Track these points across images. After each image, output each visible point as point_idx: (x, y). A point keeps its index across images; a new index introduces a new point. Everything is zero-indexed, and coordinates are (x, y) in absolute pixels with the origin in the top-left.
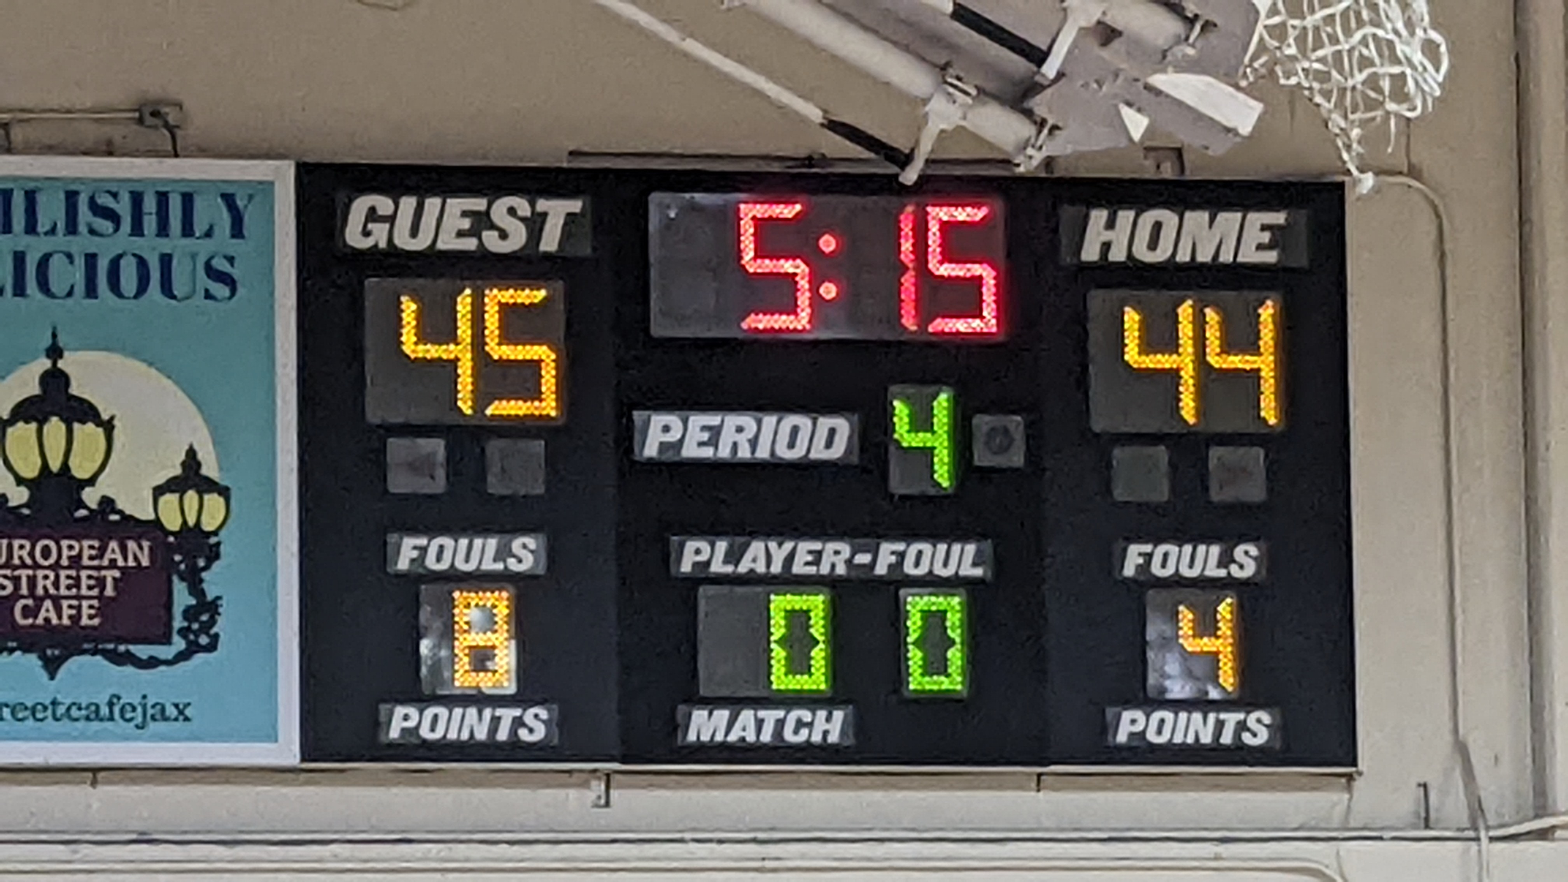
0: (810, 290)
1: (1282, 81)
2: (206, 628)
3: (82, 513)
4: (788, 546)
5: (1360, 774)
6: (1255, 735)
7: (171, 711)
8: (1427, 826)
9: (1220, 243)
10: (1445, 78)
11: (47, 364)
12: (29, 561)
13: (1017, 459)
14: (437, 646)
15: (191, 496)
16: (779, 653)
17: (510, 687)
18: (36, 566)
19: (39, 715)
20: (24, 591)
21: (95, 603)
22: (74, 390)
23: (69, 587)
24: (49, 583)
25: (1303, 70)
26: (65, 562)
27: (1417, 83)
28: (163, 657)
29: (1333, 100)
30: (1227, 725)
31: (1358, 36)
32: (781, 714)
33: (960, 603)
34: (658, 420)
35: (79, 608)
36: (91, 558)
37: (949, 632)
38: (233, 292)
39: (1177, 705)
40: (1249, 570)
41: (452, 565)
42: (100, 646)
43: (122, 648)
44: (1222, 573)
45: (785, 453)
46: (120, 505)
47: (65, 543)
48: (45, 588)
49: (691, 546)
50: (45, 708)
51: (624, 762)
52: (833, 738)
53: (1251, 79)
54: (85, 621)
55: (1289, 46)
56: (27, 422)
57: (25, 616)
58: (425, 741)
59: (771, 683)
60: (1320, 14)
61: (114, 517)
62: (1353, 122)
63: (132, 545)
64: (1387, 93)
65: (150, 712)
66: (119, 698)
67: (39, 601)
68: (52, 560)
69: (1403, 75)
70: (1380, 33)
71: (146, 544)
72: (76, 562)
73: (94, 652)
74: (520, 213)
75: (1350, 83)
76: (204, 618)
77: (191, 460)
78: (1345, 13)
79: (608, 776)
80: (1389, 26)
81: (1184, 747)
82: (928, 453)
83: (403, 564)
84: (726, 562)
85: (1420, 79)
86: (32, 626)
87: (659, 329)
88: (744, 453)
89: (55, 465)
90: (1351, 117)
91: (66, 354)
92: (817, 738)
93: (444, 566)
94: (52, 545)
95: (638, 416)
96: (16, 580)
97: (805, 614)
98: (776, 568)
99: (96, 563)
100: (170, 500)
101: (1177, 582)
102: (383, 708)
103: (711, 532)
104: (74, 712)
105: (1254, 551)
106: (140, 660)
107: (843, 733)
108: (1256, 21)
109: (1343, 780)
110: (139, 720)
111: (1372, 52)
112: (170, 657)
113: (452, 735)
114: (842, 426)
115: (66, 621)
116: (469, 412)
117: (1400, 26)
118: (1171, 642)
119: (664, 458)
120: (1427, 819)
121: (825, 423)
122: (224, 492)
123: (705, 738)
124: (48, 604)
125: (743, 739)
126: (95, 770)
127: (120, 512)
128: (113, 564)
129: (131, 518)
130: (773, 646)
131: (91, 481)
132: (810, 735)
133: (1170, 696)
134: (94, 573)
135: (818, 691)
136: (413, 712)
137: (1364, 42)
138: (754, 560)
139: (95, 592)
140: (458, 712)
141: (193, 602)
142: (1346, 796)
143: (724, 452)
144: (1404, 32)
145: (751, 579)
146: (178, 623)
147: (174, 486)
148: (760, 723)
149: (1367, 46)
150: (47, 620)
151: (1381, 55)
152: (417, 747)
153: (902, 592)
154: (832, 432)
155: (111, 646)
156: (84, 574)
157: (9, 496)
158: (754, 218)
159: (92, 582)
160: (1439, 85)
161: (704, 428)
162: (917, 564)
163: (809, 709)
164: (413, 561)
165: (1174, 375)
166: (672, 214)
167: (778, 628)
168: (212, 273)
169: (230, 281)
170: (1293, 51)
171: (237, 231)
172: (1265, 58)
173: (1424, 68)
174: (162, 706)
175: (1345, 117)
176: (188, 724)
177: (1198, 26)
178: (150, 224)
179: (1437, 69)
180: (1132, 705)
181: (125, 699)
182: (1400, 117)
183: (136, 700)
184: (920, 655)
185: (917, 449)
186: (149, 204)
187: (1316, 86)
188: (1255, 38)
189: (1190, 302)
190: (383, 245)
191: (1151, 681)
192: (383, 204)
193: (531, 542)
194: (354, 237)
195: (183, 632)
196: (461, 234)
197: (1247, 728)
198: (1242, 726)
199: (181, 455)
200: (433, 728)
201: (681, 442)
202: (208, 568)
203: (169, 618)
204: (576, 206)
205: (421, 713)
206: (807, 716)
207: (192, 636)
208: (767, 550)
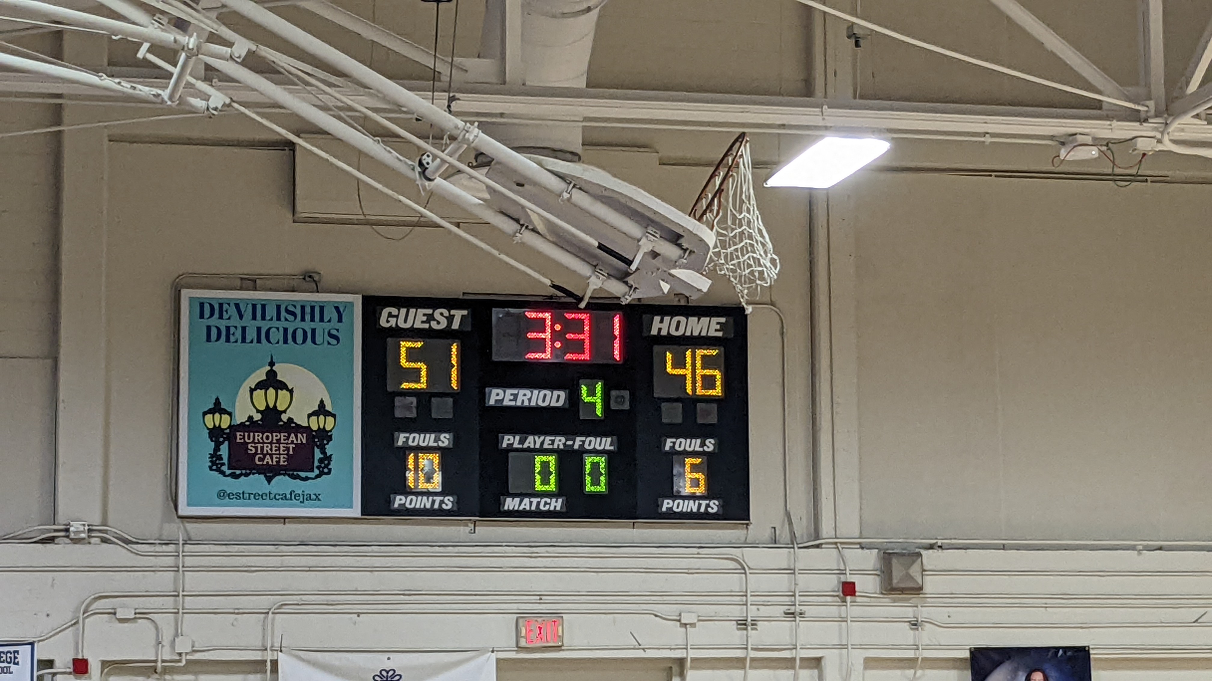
0: (551, 344)
1: (719, 272)
2: (327, 466)
3: (281, 423)
4: (542, 438)
5: (751, 523)
6: (713, 509)
7: (313, 497)
8: (775, 543)
9: (702, 329)
10: (779, 271)
11: (269, 368)
12: (261, 441)
13: (627, 407)
14: (412, 474)
15: (322, 417)
16: (538, 477)
17: (439, 489)
18: (264, 443)
19: (264, 497)
20: (259, 452)
21: (285, 456)
22: (279, 378)
23: (276, 450)
24: (268, 449)
25: (726, 268)
26: (275, 441)
27: (767, 273)
28: (309, 476)
29: (738, 279)
30: (702, 505)
31: (746, 257)
32: (539, 500)
33: (605, 460)
34: (495, 391)
35: (279, 458)
36: (284, 440)
37: (601, 470)
38: (338, 342)
39: (684, 498)
40: (711, 448)
41: (418, 444)
42: (287, 472)
43: (295, 473)
44: (701, 449)
45: (541, 403)
46: (295, 421)
47: (274, 434)
48: (267, 451)
49: (506, 437)
50: (266, 495)
51: (479, 517)
52: (558, 508)
53: (707, 271)
54: (282, 463)
55: (721, 259)
56: (261, 389)
57: (259, 461)
58: (407, 509)
59: (535, 488)
60: (733, 248)
61: (293, 425)
62: (744, 287)
63: (299, 435)
64: (757, 277)
65: (305, 497)
66: (294, 492)
67: (265, 456)
68: (269, 441)
69: (763, 271)
70: (755, 255)
71: (305, 435)
72: (279, 441)
73: (284, 475)
74: (445, 315)
75: (744, 273)
76: (326, 462)
77: (322, 404)
78: (742, 248)
79: (475, 522)
80: (757, 252)
81: (686, 513)
82: (593, 405)
83: (400, 443)
84: (519, 444)
85: (769, 272)
86: (263, 465)
87: (495, 358)
88: (526, 403)
89: (271, 406)
90: (743, 286)
91: (276, 365)
92: (552, 508)
93: (415, 444)
94: (270, 435)
95: (487, 390)
96: (256, 448)
97: (548, 463)
98: (537, 446)
99: (286, 441)
100: (314, 419)
101: (684, 452)
102: (392, 496)
103: (513, 432)
104: (277, 497)
105: (713, 441)
106: (302, 478)
107: (561, 508)
108: (709, 251)
109: (745, 526)
110: (301, 500)
111: (752, 263)
112: (313, 476)
113: (418, 506)
114: (562, 394)
115: (275, 463)
116: (425, 388)
117: (762, 253)
118: (682, 474)
119: (497, 405)
120: (775, 540)
121: (556, 393)
122: (334, 416)
123: (511, 508)
124: (268, 456)
125: (524, 509)
126: (284, 519)
127: (295, 423)
128: (292, 442)
129: (300, 425)
130: (536, 474)
131: (285, 412)
132: (549, 507)
133: (681, 494)
134: (285, 445)
135: (552, 491)
136: (403, 497)
137: (749, 258)
138: (529, 443)
139: (286, 452)
140: (420, 498)
141: (322, 456)
142: (745, 531)
143: (519, 403)
144: (764, 256)
145: (529, 450)
146: (316, 464)
147: (315, 413)
148: (531, 503)
149: (750, 260)
150: (268, 462)
151: (755, 263)
152: (405, 511)
153: (584, 455)
154: (559, 396)
155: (291, 473)
156: (281, 445)
157: (254, 417)
158: (531, 318)
159: (284, 449)
160: (776, 274)
161: (512, 394)
162: (589, 445)
163: (549, 498)
164: (403, 442)
165: (684, 377)
166: (501, 316)
167: (538, 467)
168: (331, 335)
169: (337, 338)
170: (723, 261)
171: (340, 320)
172: (712, 264)
173: (771, 269)
174: (310, 495)
175: (742, 286)
176: (319, 502)
177: (688, 252)
178: (308, 317)
179: (776, 269)
180: (668, 497)
181: (296, 492)
182: (761, 286)
183: (300, 493)
184: (590, 478)
185: (590, 403)
186: (308, 310)
187: (731, 274)
188: (709, 256)
189: (690, 350)
190: (394, 326)
191: (675, 489)
192: (394, 311)
193: (447, 436)
194: (383, 323)
195: (318, 468)
196: (423, 322)
197: (710, 507)
198: (708, 506)
199: (318, 403)
200: (410, 504)
201: (503, 399)
202: (327, 444)
203: (313, 462)
204: (465, 312)
205: (406, 498)
206: (548, 500)
207: (321, 469)
208: (534, 439)
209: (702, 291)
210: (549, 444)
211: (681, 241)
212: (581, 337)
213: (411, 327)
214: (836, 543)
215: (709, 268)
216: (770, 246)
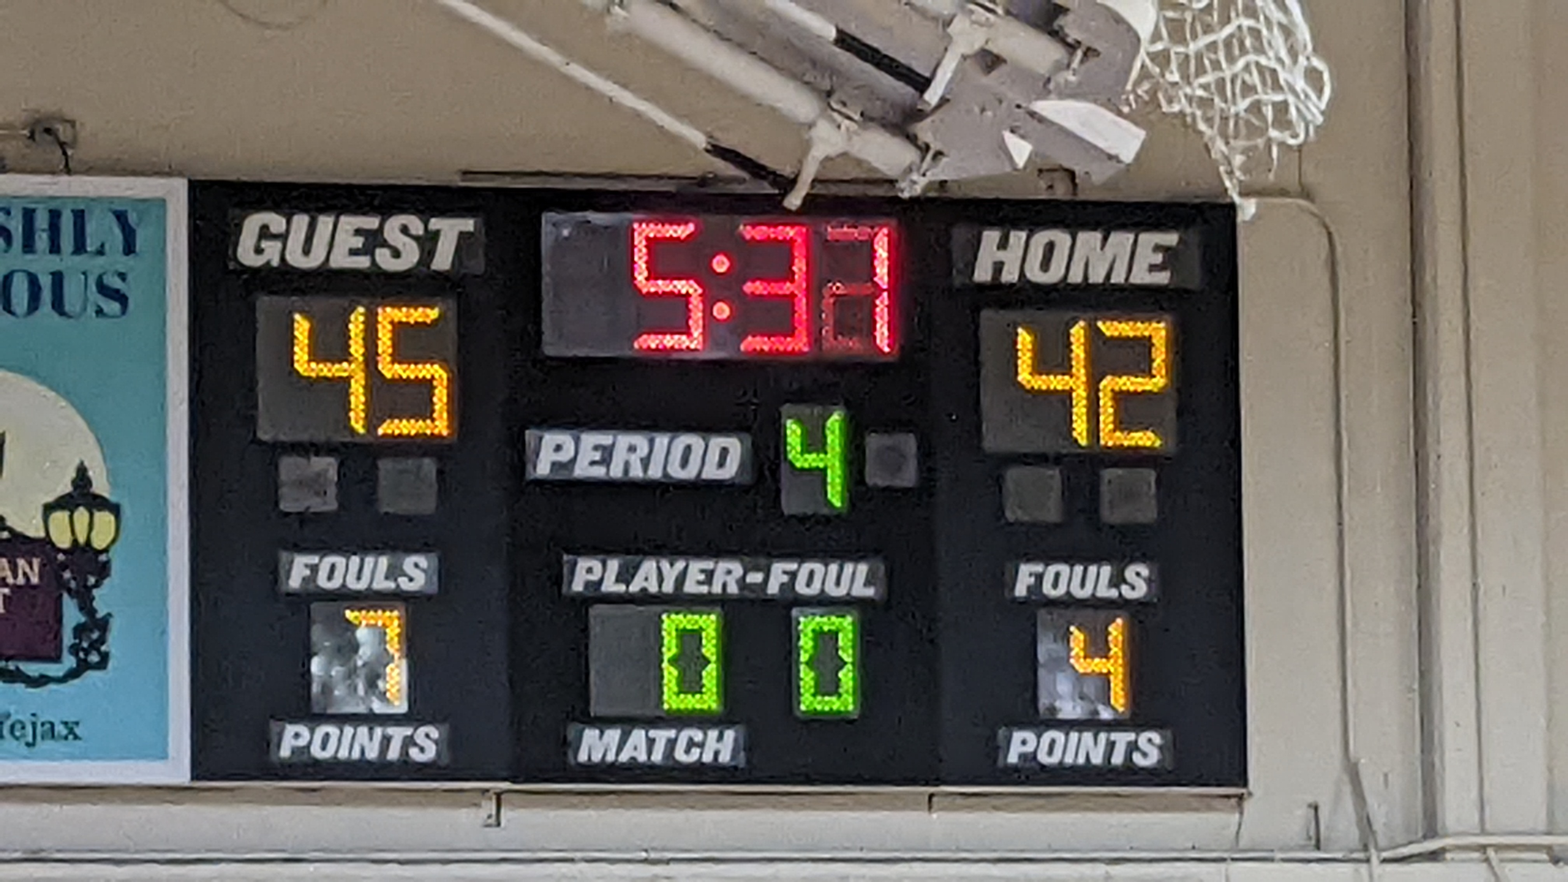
0: (704, 311)
1: (1165, 108)
2: (95, 645)
4: (680, 565)
5: (1250, 794)
6: (1145, 755)
8: (1318, 847)
9: (1113, 263)
10: (1327, 106)
13: (908, 477)
14: (329, 665)
15: (82, 514)
16: (670, 674)
17: (400, 706)
25: (1186, 96)
27: (1298, 109)
28: (51, 674)
29: (1216, 126)
30: (1117, 746)
31: (1241, 63)
32: (672, 733)
33: (853, 623)
34: (550, 439)
37: (840, 653)
38: (125, 309)
39: (1068, 726)
40: (1140, 589)
41: (344, 584)
43: (11, 666)
44: (1113, 593)
45: (677, 472)
46: (9, 523)
49: (583, 564)
51: (514, 782)
52: (725, 758)
53: (1134, 105)
55: (1172, 72)
58: (317, 762)
59: (662, 702)
60: (1204, 40)
61: (5, 535)
62: (1235, 149)
63: (21, 562)
64: (1270, 119)
65: (39, 729)
66: (9, 716)
69: (1286, 102)
70: (1263, 61)
71: (36, 562)
74: (413, 231)
75: (1233, 110)
76: (95, 635)
77: (82, 478)
78: (1228, 40)
79: (498, 795)
80: (1271, 54)
81: (1074, 768)
82: (820, 474)
83: (295, 582)
84: (618, 580)
85: (1301, 107)
87: (550, 349)
88: (636, 472)
92: (708, 758)
93: (335, 584)
95: (530, 435)
97: (698, 633)
98: (668, 587)
100: (60, 517)
101: (1069, 602)
102: (274, 726)
103: (602, 551)
105: (1145, 571)
106: (28, 677)
107: (735, 753)
108: (1137, 49)
109: (1233, 801)
110: (28, 738)
111: (1255, 79)
112: (61, 674)
113: (343, 754)
114: (734, 445)
116: (361, 431)
117: (1283, 54)
118: (1063, 662)
119: (557, 477)
120: (1318, 840)
121: (718, 442)
122: (115, 509)
123: (596, 758)
125: (633, 759)
127: (11, 530)
129: (21, 534)
130: (665, 665)
132: (701, 754)
133: (1061, 716)
135: (710, 711)
136: (303, 730)
137: (1247, 68)
138: (646, 580)
140: (349, 730)
141: (83, 619)
142: (1236, 817)
143: (616, 472)
144: (1287, 60)
145: (644, 598)
146: (68, 639)
147: (65, 503)
148: (651, 742)
149: (1251, 74)
151: (1264, 83)
152: (306, 765)
153: (795, 612)
154: (724, 452)
158: (647, 238)
160: (1322, 113)
161: (596, 448)
162: (809, 584)
163: (699, 728)
164: (304, 579)
165: (1066, 397)
166: (566, 233)
167: (670, 648)
168: (104, 290)
169: (122, 298)
170: (1175, 77)
171: (129, 248)
172: (1146, 86)
173: (1307, 96)
174: (52, 725)
175: (1227, 143)
176: (77, 742)
177: (1079, 53)
178: (42, 240)
179: (1319, 97)
180: (1022, 725)
181: (13, 718)
182: (1282, 145)
183: (27, 719)
184: (812, 674)
185: (810, 471)
186: (42, 221)
187: (1199, 113)
188: (1137, 65)
189: (1082, 323)
190: (275, 263)
191: (1043, 701)
192: (276, 222)
193: (423, 561)
194: (246, 254)
195: (75, 650)
196: (354, 252)
197: (1137, 749)
198: (1133, 747)
199: (72, 474)
200: (324, 747)
201: (574, 460)
202: (97, 585)
203: (58, 636)
204: (468, 225)
205: (312, 732)
206: (698, 736)
207: (82, 655)
208: (659, 569)
209: (1119, 161)
210: (700, 583)
211: (1061, 21)
212: (788, 287)
213: (320, 267)
214: (1483, 848)
215: (1138, 97)
216: (1304, 33)
